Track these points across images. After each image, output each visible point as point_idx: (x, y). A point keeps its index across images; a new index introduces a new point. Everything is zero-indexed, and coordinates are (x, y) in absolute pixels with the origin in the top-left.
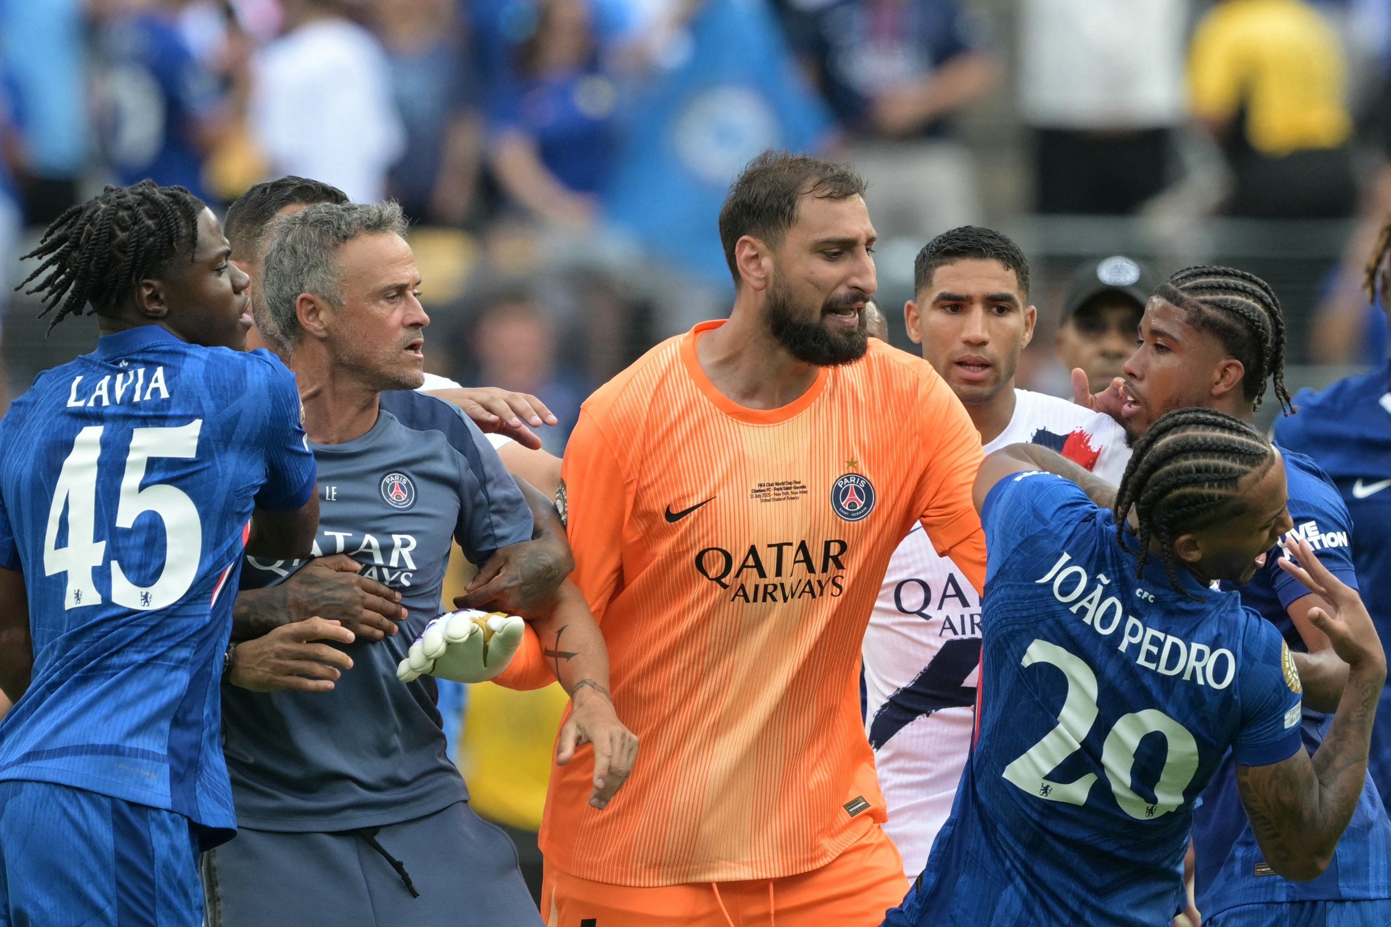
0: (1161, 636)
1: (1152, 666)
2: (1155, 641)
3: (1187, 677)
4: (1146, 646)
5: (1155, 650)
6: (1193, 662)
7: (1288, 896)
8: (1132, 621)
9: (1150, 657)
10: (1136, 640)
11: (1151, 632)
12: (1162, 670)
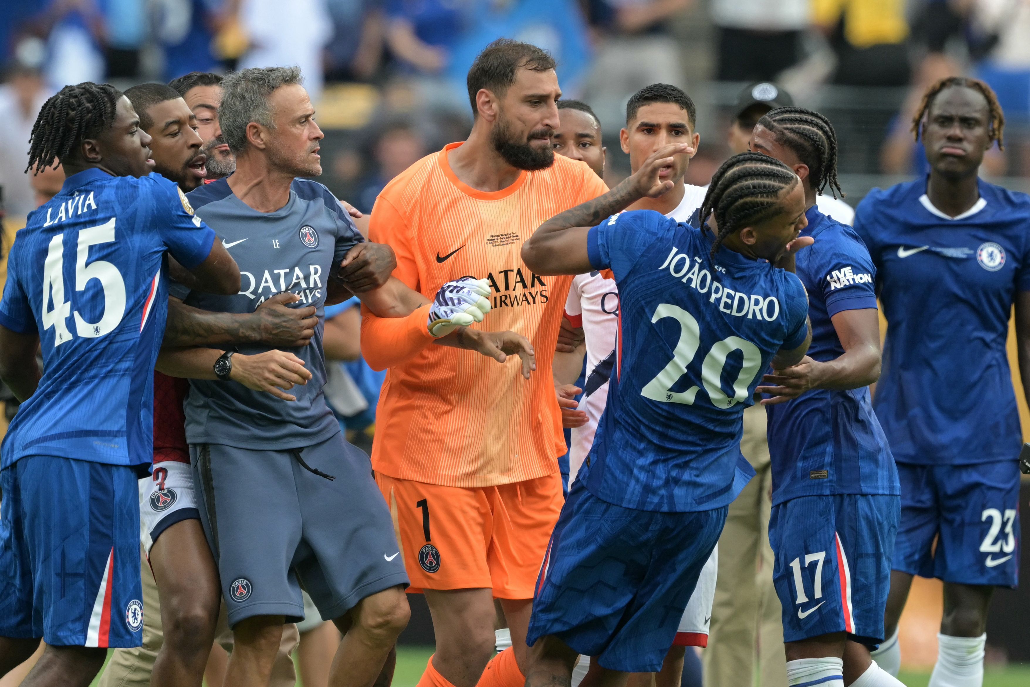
0: (732, 293)
1: (728, 312)
2: (729, 296)
3: (750, 316)
4: (724, 299)
5: (729, 301)
6: (752, 307)
7: (831, 491)
8: (716, 284)
9: (727, 306)
10: (718, 296)
11: (727, 290)
12: (734, 313)
